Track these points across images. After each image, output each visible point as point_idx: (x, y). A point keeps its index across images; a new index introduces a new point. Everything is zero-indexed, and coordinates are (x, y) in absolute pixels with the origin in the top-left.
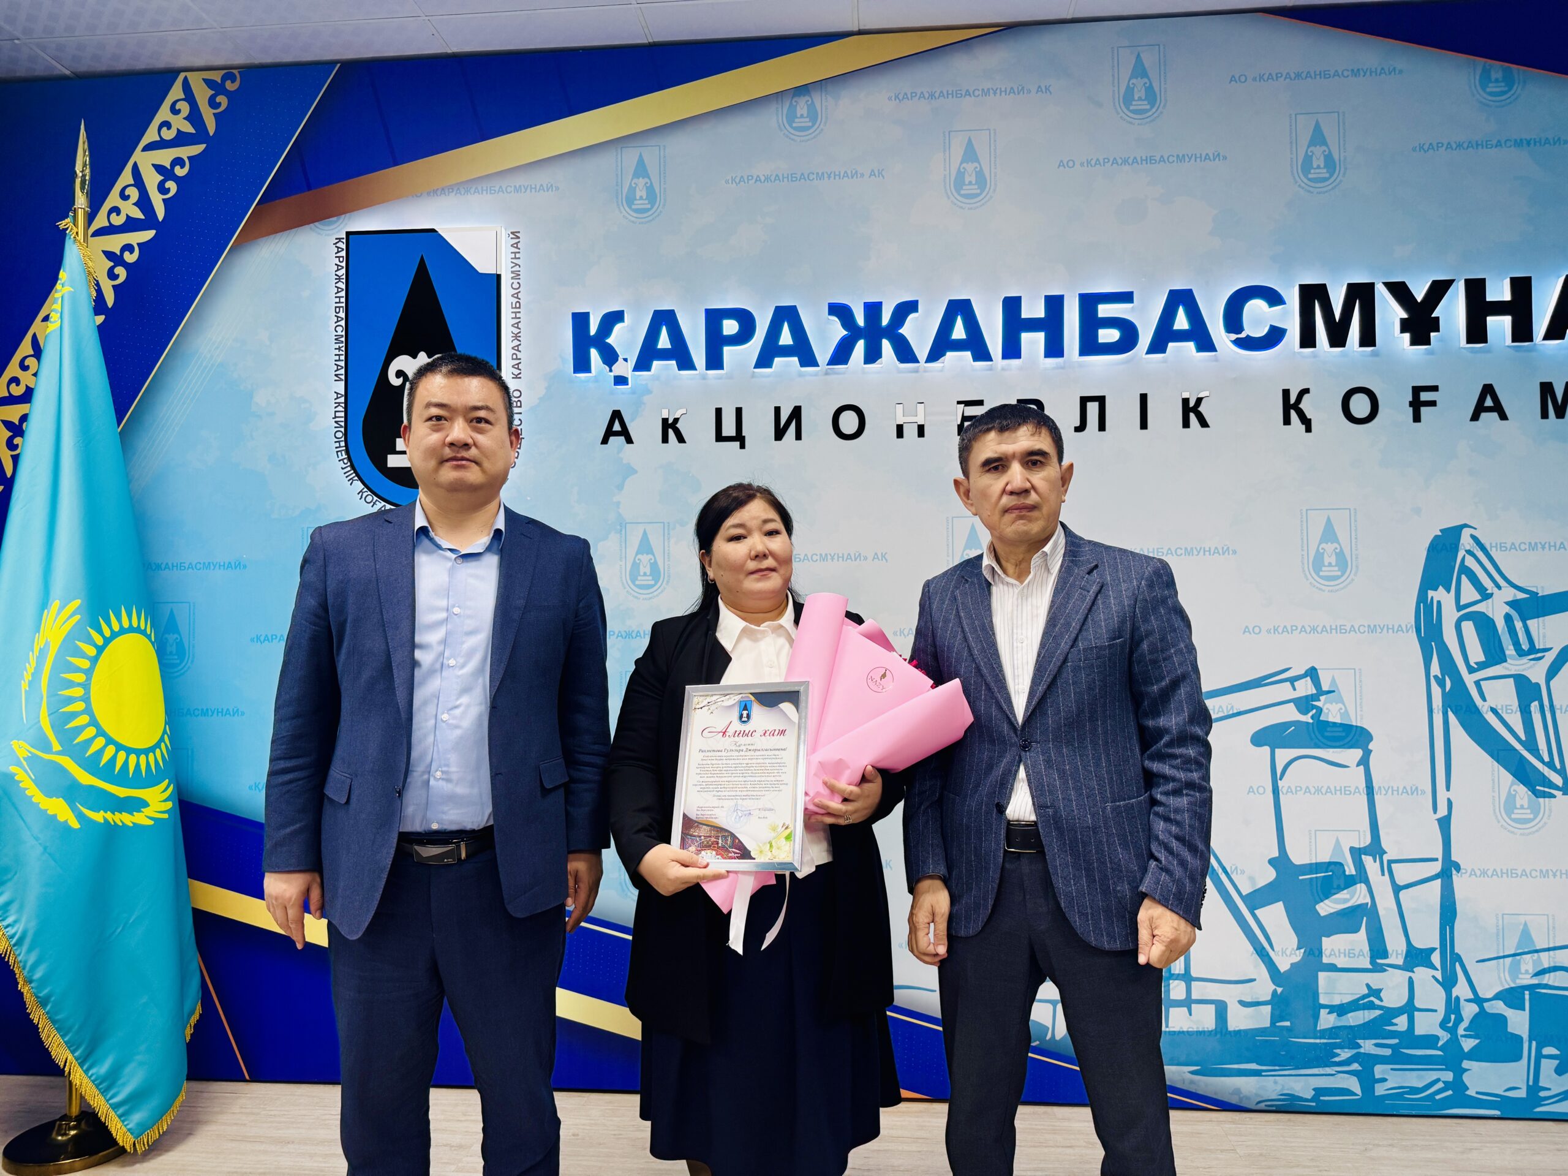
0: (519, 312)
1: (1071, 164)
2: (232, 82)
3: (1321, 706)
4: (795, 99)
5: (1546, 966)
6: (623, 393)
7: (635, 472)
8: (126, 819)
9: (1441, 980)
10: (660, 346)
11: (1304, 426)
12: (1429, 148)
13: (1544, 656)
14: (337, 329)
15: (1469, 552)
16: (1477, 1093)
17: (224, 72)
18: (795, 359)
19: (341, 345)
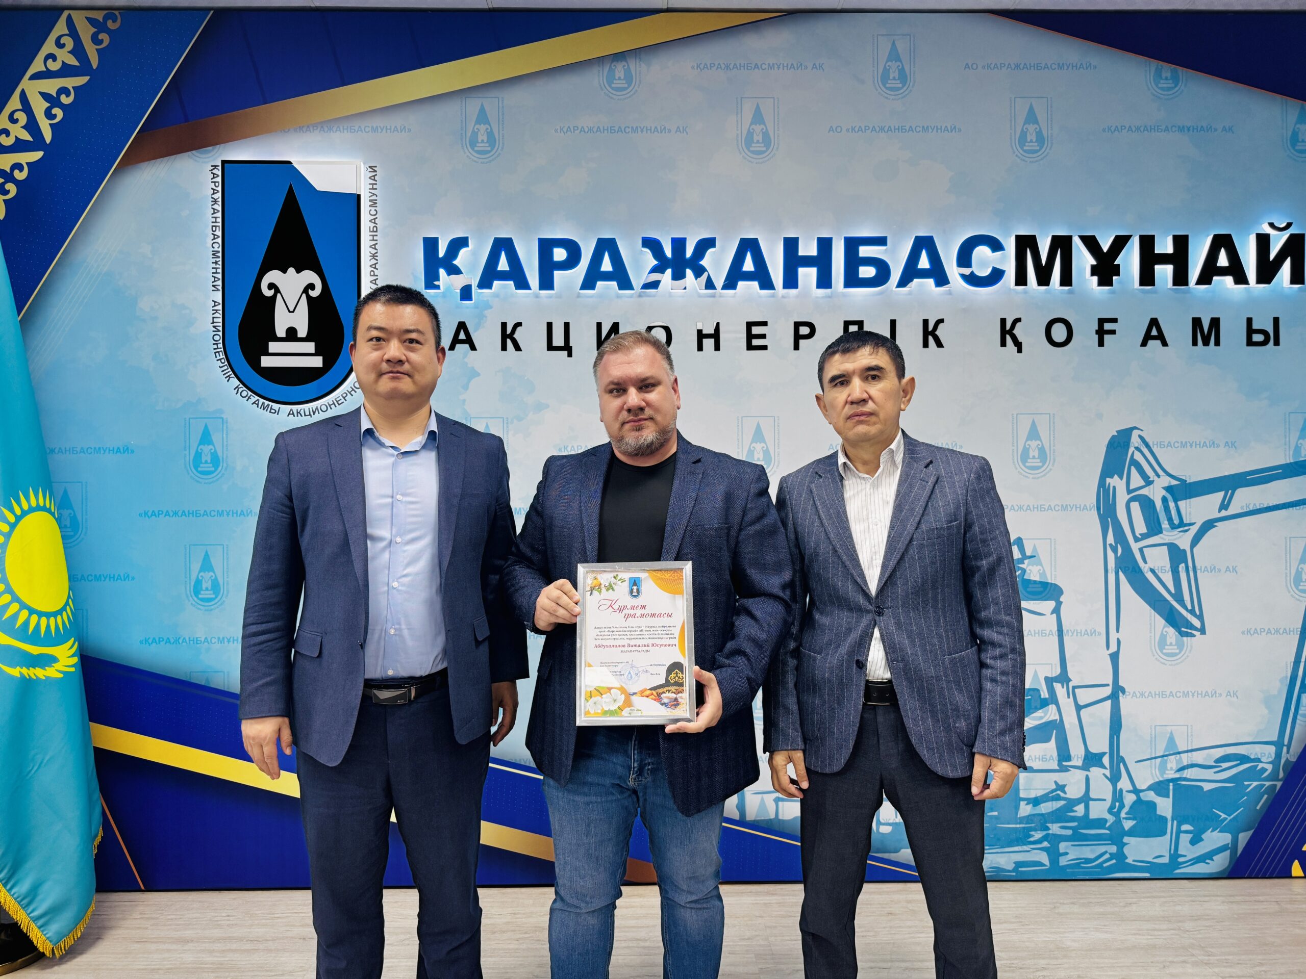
0: (377, 235)
1: (839, 130)
2: (113, 22)
3: (1025, 568)
4: (614, 63)
5: (1185, 763)
6: (467, 308)
7: (479, 375)
8: (39, 673)
9: (1109, 776)
10: (499, 268)
11: (1016, 348)
12: (1115, 130)
13: (1189, 529)
14: (215, 245)
15: (1137, 449)
16: (1134, 861)
17: (106, 12)
18: (614, 284)
19: (218, 260)
